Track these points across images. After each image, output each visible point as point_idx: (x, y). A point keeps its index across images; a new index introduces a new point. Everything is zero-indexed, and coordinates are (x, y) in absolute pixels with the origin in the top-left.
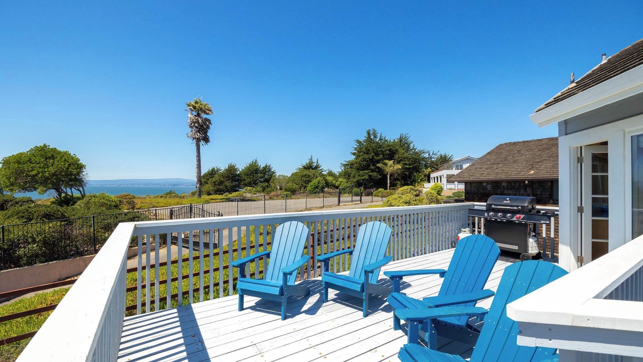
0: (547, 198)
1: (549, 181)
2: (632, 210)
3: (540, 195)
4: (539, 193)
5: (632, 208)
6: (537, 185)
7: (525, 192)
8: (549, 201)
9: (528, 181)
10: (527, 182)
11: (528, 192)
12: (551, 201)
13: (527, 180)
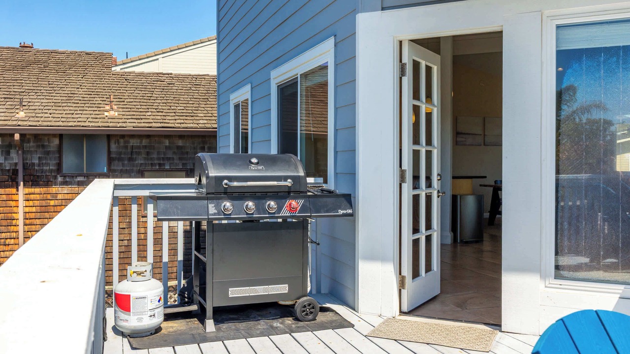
0: (51, 171)
1: (54, 136)
2: (557, 180)
3: (39, 165)
4: (36, 161)
5: (558, 172)
6: (32, 144)
7: (6, 159)
8: (55, 178)
9: (21, 135)
10: (17, 137)
11: (12, 159)
12: (60, 179)
13: (17, 131)
